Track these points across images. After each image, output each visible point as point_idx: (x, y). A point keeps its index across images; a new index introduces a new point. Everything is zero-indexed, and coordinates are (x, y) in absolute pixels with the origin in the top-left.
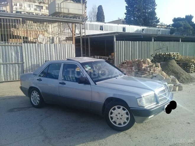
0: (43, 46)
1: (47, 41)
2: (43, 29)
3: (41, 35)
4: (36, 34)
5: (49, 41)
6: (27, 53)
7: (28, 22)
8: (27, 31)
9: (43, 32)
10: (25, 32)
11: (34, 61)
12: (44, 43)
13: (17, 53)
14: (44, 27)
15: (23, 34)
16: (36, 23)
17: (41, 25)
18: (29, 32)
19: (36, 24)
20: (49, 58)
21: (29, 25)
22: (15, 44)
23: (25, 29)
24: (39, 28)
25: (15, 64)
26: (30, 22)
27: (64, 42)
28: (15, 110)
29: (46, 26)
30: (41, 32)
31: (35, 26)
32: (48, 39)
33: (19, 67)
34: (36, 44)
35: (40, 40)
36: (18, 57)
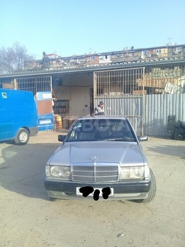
1: (177, 91)
3: (169, 83)
4: (163, 83)
5: (180, 90)
6: (150, 105)
7: (155, 69)
9: (172, 80)
11: (157, 115)
12: (172, 93)
14: (174, 73)
15: (148, 84)
17: (171, 70)
18: (154, 81)
19: (164, 71)
21: (155, 73)
24: (167, 75)
30: (169, 80)
32: (179, 87)
33: (138, 120)
36: (138, 110)
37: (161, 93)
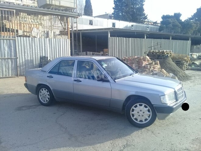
0: (37, 40)
1: (42, 35)
2: (38, 22)
3: (35, 29)
4: (30, 28)
5: (44, 35)
6: (20, 47)
7: (22, 14)
8: (20, 23)
9: (38, 26)
10: (19, 25)
11: (28, 56)
12: (38, 37)
13: (10, 47)
14: (38, 20)
15: (16, 26)
16: (30, 15)
17: (35, 18)
18: (22, 24)
19: (30, 17)
20: (44, 53)
21: (22, 18)
22: (8, 38)
23: (19, 22)
24: (33, 21)
25: (8, 59)
26: (24, 14)
27: (59, 36)
28: (24, 108)
29: (40, 19)
30: (35, 25)
31: (29, 19)
32: (43, 33)
33: (12, 62)
34: (30, 38)
35: (34, 34)
36: (11, 52)
37: (29, 37)
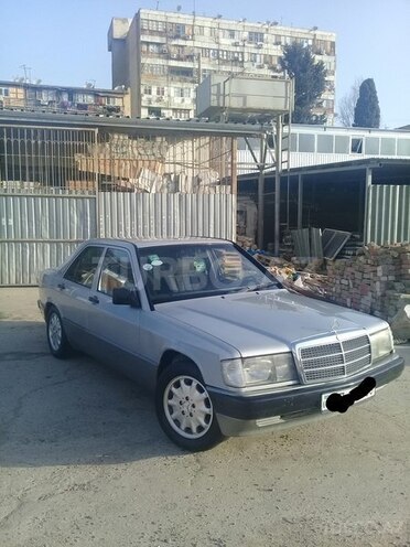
0: (149, 198)
2: (154, 155)
8: (112, 159)
10: (108, 163)
12: (153, 191)
13: (83, 216)
16: (135, 138)
18: (116, 162)
19: (135, 142)
21: (117, 145)
22: (79, 194)
23: (108, 157)
24: (142, 152)
26: (121, 137)
29: (160, 147)
30: (147, 163)
31: (134, 148)
32: (165, 180)
34: (134, 194)
35: (143, 183)
36: (85, 226)
37: (131, 191)
